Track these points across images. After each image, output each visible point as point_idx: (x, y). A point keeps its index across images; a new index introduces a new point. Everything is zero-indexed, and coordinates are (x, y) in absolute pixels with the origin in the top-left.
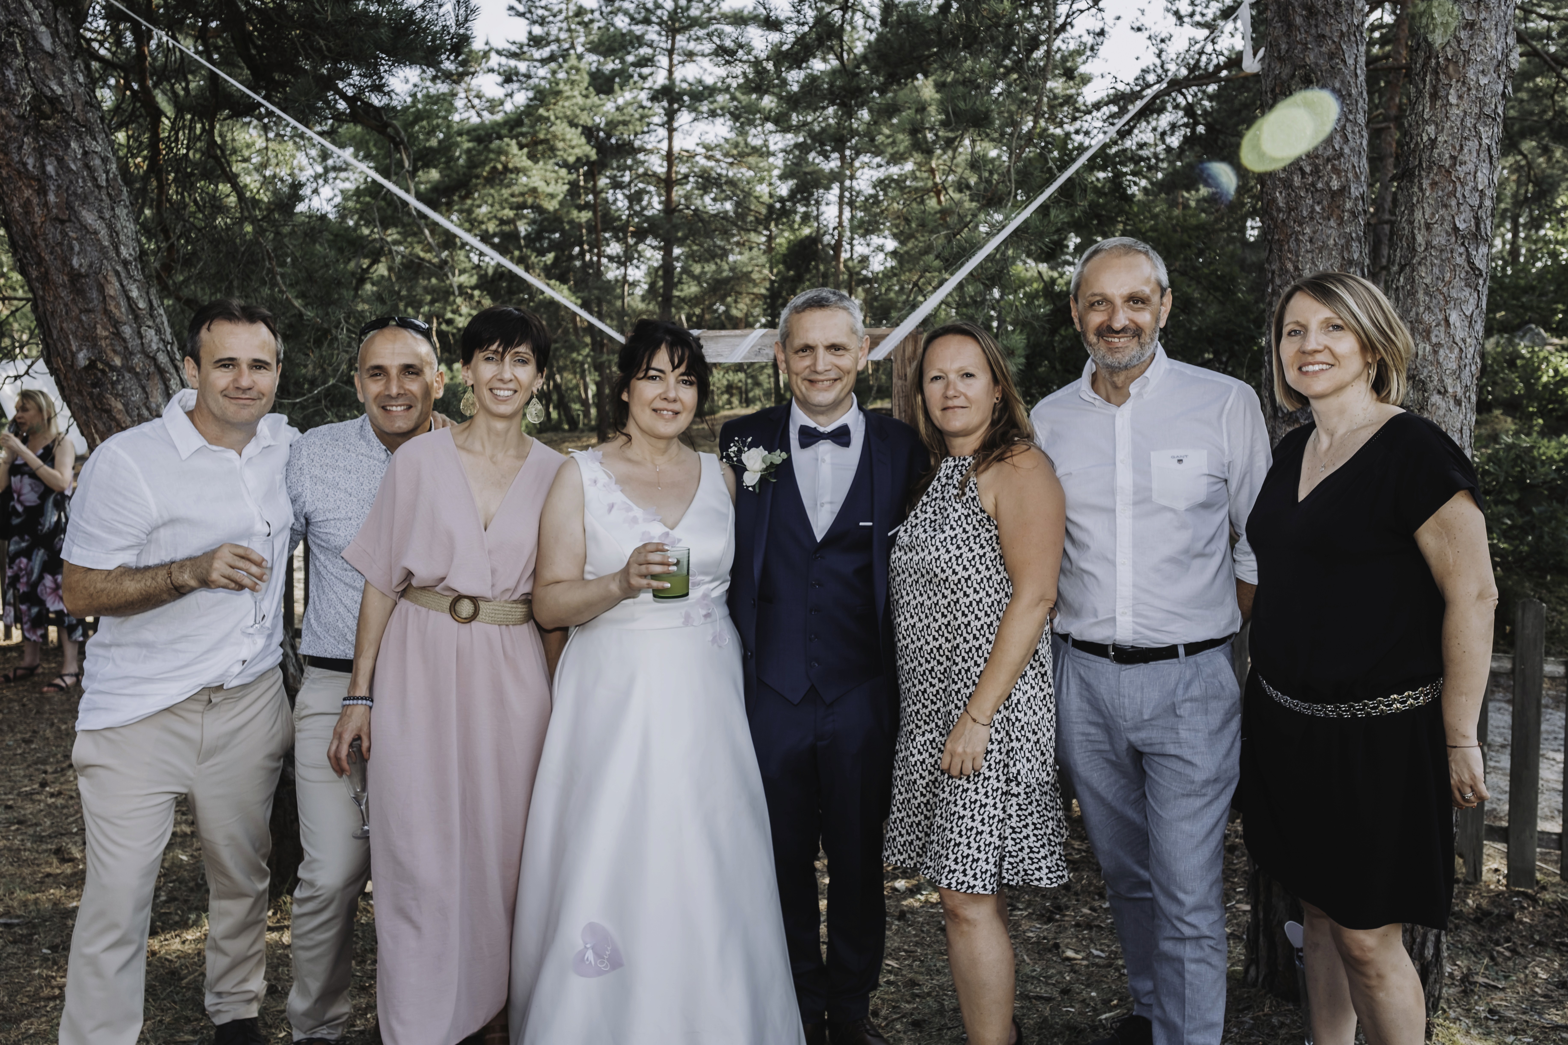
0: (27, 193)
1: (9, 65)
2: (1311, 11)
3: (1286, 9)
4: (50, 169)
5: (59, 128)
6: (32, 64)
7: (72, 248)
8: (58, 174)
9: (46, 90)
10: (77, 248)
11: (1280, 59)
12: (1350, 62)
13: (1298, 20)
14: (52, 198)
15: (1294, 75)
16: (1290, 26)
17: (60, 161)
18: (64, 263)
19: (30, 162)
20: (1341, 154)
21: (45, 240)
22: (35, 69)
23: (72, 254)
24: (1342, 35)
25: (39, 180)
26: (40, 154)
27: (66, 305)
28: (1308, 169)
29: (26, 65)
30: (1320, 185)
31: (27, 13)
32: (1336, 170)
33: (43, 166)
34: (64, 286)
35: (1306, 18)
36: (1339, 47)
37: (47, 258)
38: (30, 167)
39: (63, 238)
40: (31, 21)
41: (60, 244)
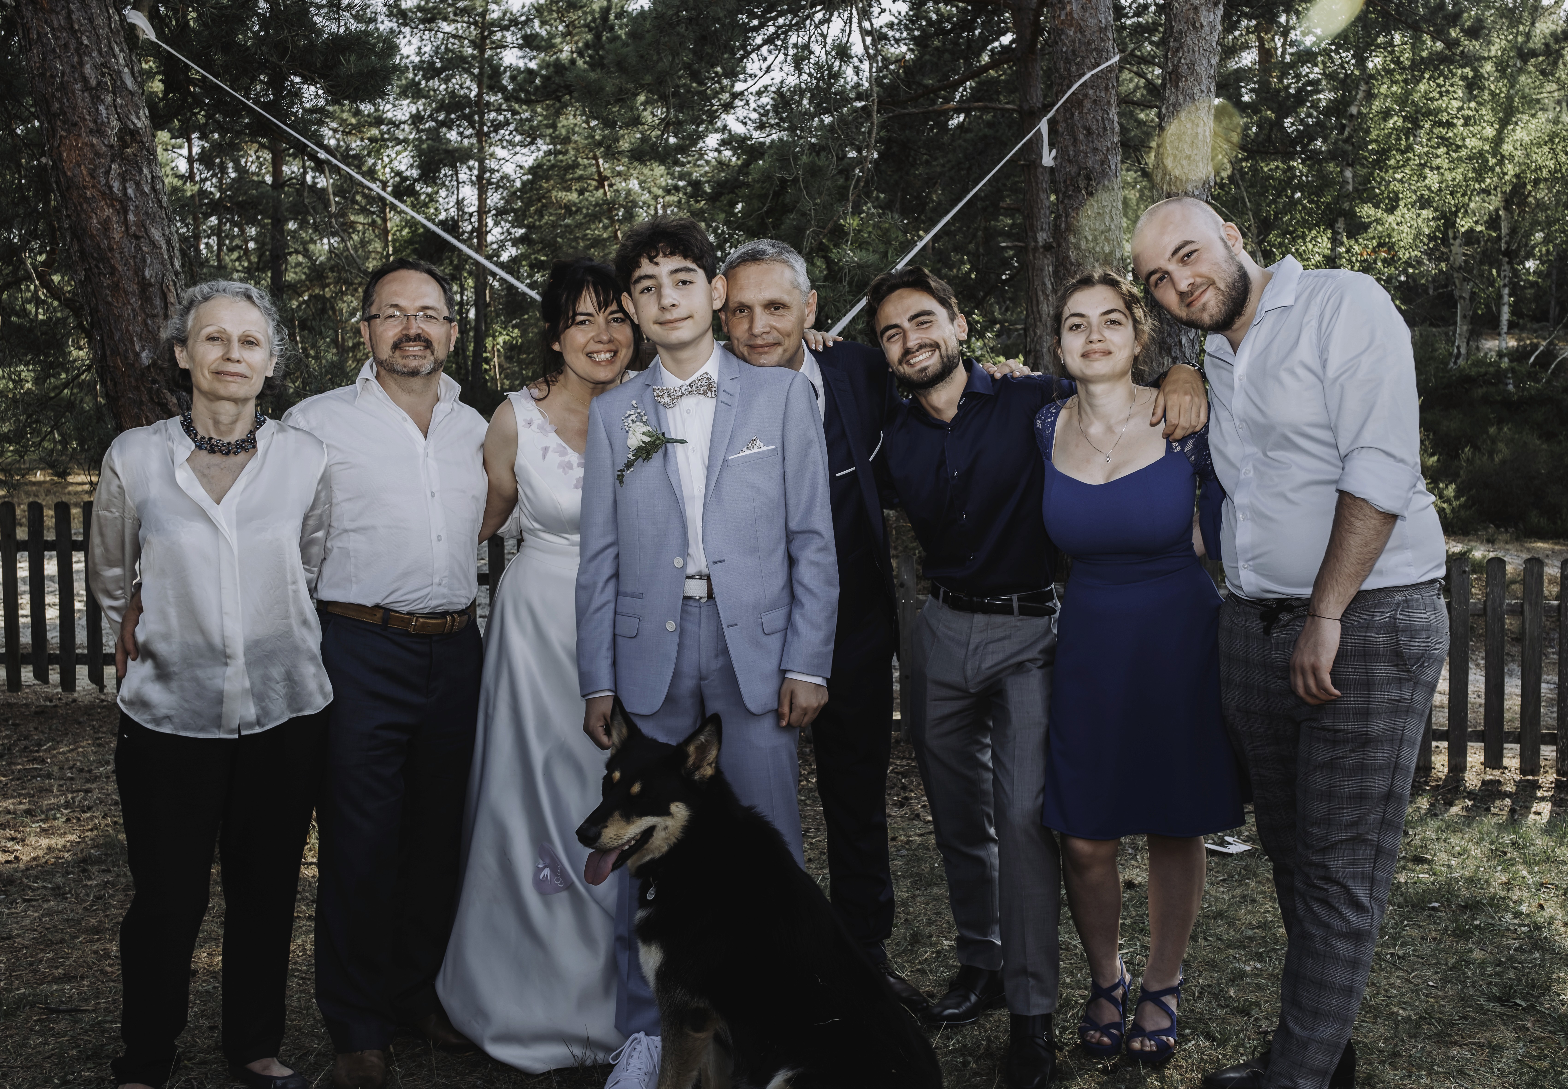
0: (108, 212)
1: (102, 101)
2: (1089, 132)
3: (1072, 128)
4: (130, 191)
5: (135, 155)
6: (119, 101)
7: (145, 261)
8: (136, 197)
9: (129, 123)
10: (149, 261)
11: (1070, 161)
12: (1113, 167)
13: (1081, 137)
14: (131, 217)
15: (1079, 174)
16: (1075, 140)
17: (138, 184)
18: (136, 274)
19: (116, 185)
20: (1110, 229)
21: (121, 253)
22: (122, 105)
23: (144, 266)
24: (1108, 149)
25: (121, 202)
26: (123, 178)
27: (133, 310)
28: (1090, 238)
29: (114, 101)
30: (1098, 249)
31: (115, 56)
32: (1107, 239)
33: (125, 189)
34: (133, 293)
35: (1086, 136)
36: (1106, 157)
37: (120, 269)
38: (115, 190)
39: (137, 252)
40: (117, 63)
41: (135, 257)
